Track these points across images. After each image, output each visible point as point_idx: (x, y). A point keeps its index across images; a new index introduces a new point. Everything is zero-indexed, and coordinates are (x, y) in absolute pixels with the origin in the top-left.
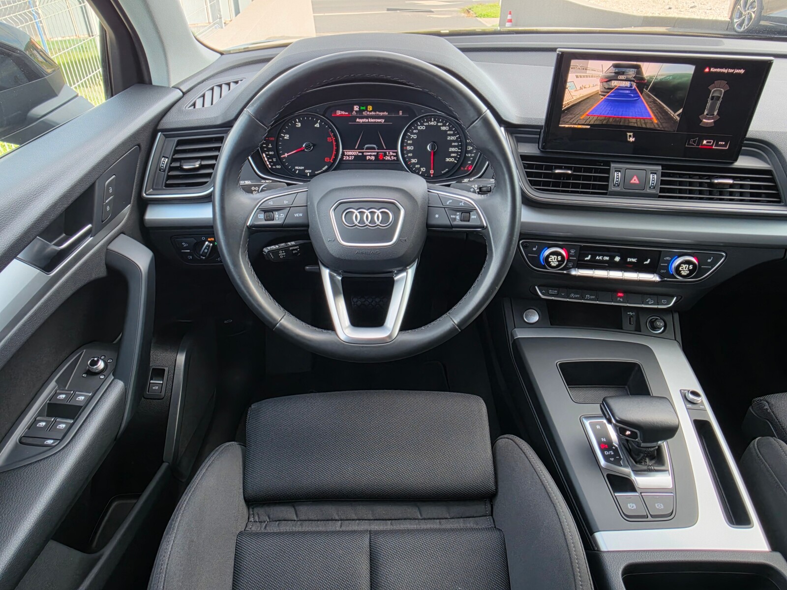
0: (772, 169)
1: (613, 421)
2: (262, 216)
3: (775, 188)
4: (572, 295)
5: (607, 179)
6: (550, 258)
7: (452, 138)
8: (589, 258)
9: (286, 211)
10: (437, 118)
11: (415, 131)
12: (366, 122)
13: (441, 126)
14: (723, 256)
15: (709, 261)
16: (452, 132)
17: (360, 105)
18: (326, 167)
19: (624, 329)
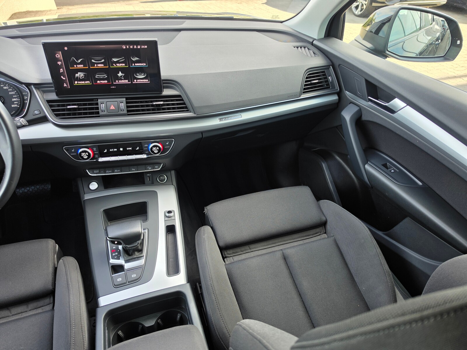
0: (181, 94)
1: (108, 239)
3: (184, 104)
4: (107, 172)
5: (98, 108)
6: (82, 155)
7: (12, 93)
8: (106, 151)
13: (3, 87)
14: (173, 140)
15: (167, 144)
16: (11, 90)
19: (146, 183)
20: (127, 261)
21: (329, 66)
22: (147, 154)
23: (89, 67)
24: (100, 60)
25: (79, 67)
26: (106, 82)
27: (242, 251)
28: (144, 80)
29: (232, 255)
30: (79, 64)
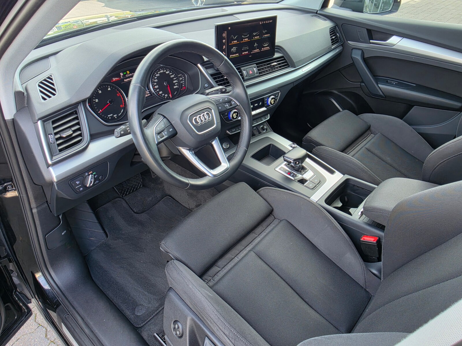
0: (283, 55)
1: (292, 161)
2: (159, 137)
3: (286, 62)
6: (233, 115)
7: (173, 76)
9: (166, 130)
10: (162, 68)
11: (155, 78)
12: (129, 80)
13: (166, 72)
14: (280, 92)
15: (277, 95)
16: (171, 73)
17: (123, 72)
18: (123, 110)
19: (256, 135)
20: (303, 175)
21: (335, 26)
22: (266, 107)
23: (240, 42)
24: (247, 35)
25: (235, 43)
26: (247, 52)
28: (267, 48)
30: (235, 40)
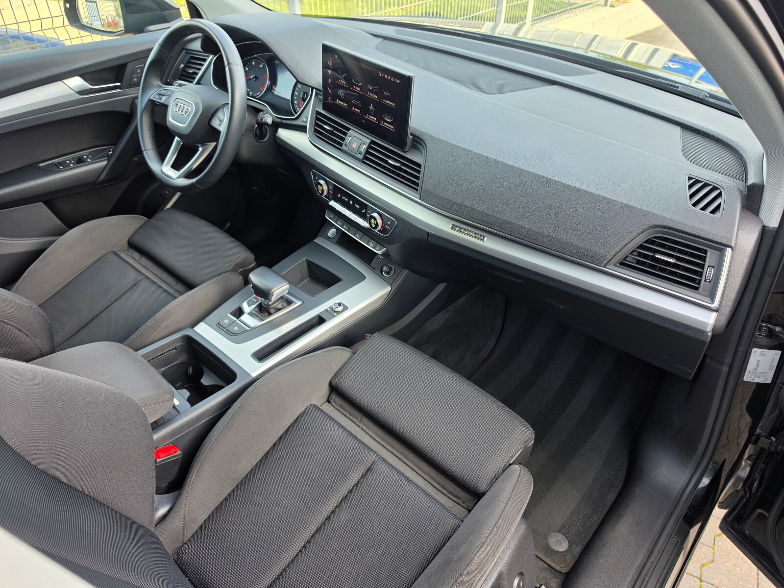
0: (422, 164)
2: (157, 96)
3: (418, 178)
4: (338, 222)
5: (343, 139)
6: (318, 187)
8: (339, 196)
9: (166, 97)
14: (395, 223)
15: (389, 223)
19: (371, 265)
20: (250, 314)
21: (724, 245)
23: (349, 86)
25: (342, 83)
26: (359, 111)
27: (350, 414)
28: (390, 126)
29: (336, 406)
